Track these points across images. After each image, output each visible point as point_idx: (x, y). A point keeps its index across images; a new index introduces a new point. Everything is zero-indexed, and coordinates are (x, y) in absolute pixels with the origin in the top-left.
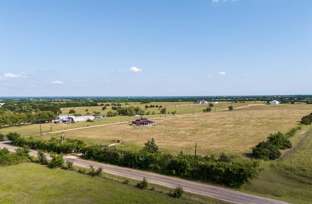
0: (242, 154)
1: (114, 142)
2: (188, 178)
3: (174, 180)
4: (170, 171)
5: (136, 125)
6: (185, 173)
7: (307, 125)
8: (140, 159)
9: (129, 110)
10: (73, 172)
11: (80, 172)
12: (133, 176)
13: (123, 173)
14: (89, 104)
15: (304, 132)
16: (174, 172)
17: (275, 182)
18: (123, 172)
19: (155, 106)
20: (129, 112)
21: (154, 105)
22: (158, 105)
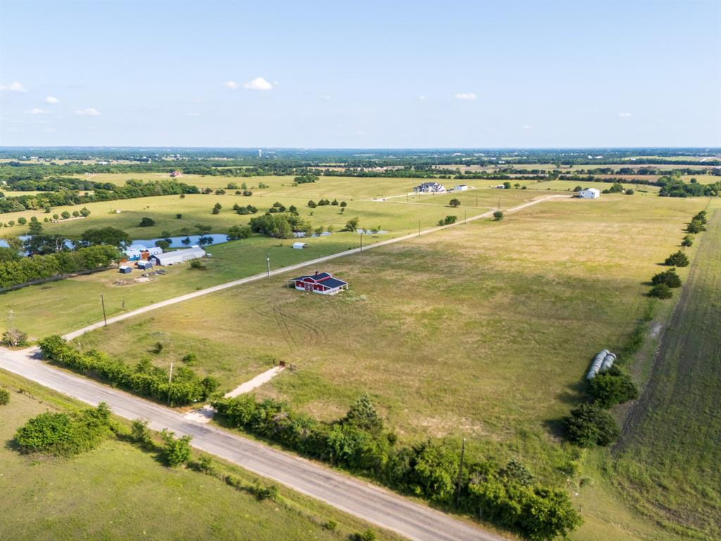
0: (542, 421)
1: (273, 365)
2: (447, 508)
3: (420, 513)
4: (409, 488)
5: (303, 289)
6: (440, 494)
7: (663, 299)
8: (346, 449)
9: (278, 226)
10: (215, 479)
11: (228, 481)
12: (338, 497)
13: (316, 488)
14: (178, 190)
15: (657, 329)
16: (418, 490)
17: (613, 523)
18: (315, 484)
19: (331, 201)
20: (277, 229)
21: (327, 201)
22: (337, 201)
